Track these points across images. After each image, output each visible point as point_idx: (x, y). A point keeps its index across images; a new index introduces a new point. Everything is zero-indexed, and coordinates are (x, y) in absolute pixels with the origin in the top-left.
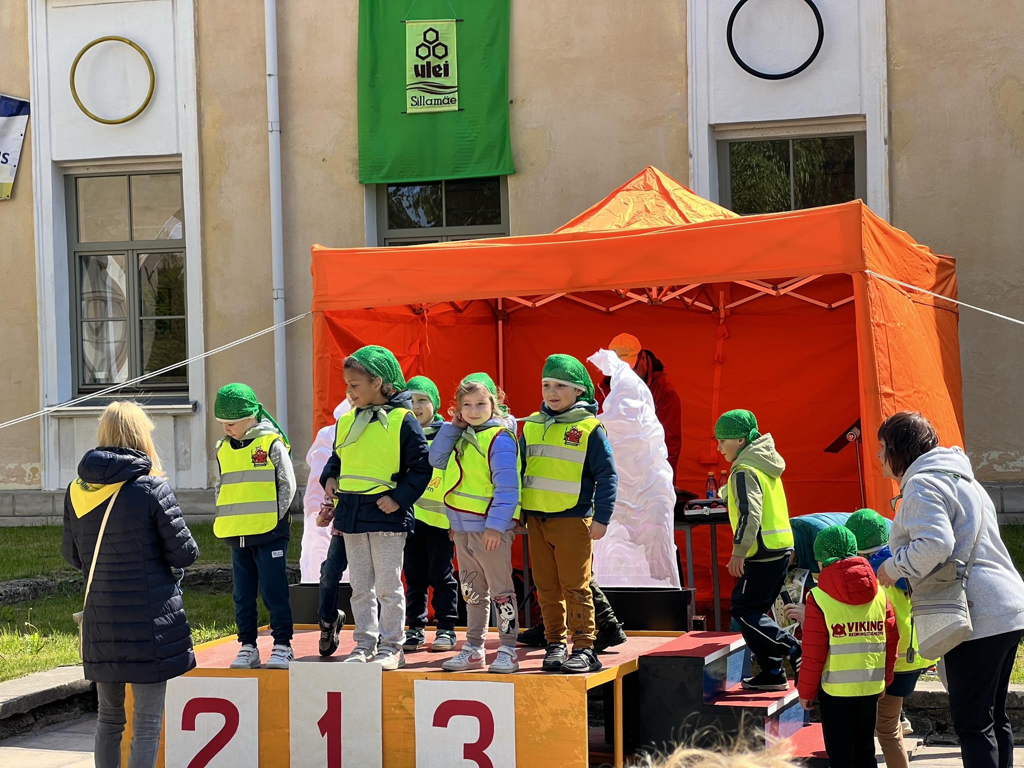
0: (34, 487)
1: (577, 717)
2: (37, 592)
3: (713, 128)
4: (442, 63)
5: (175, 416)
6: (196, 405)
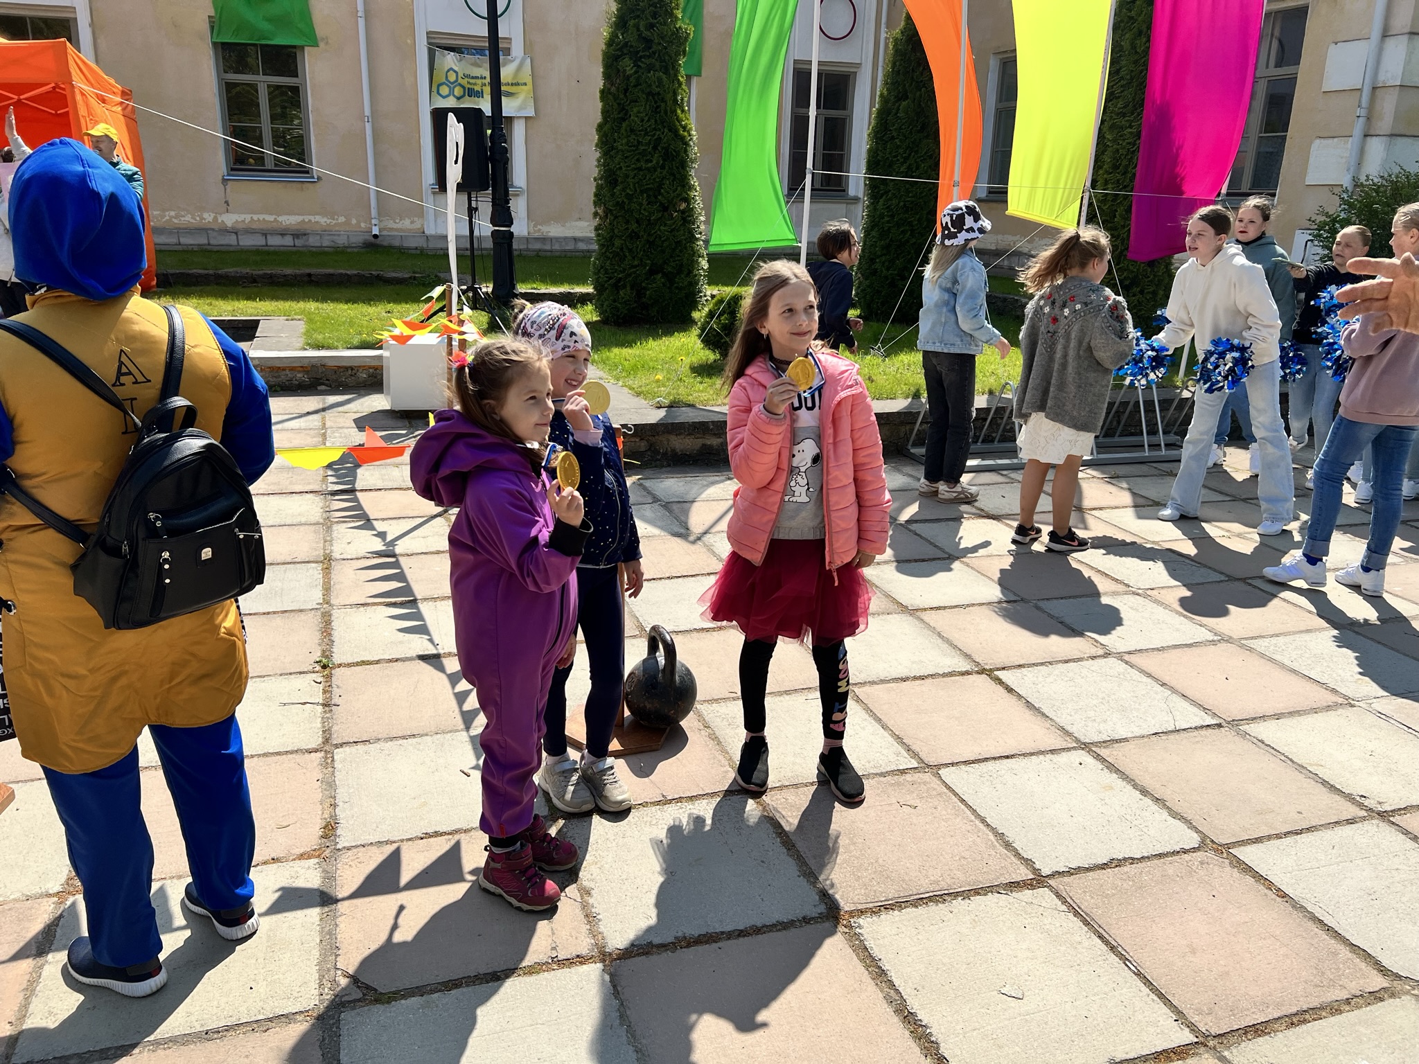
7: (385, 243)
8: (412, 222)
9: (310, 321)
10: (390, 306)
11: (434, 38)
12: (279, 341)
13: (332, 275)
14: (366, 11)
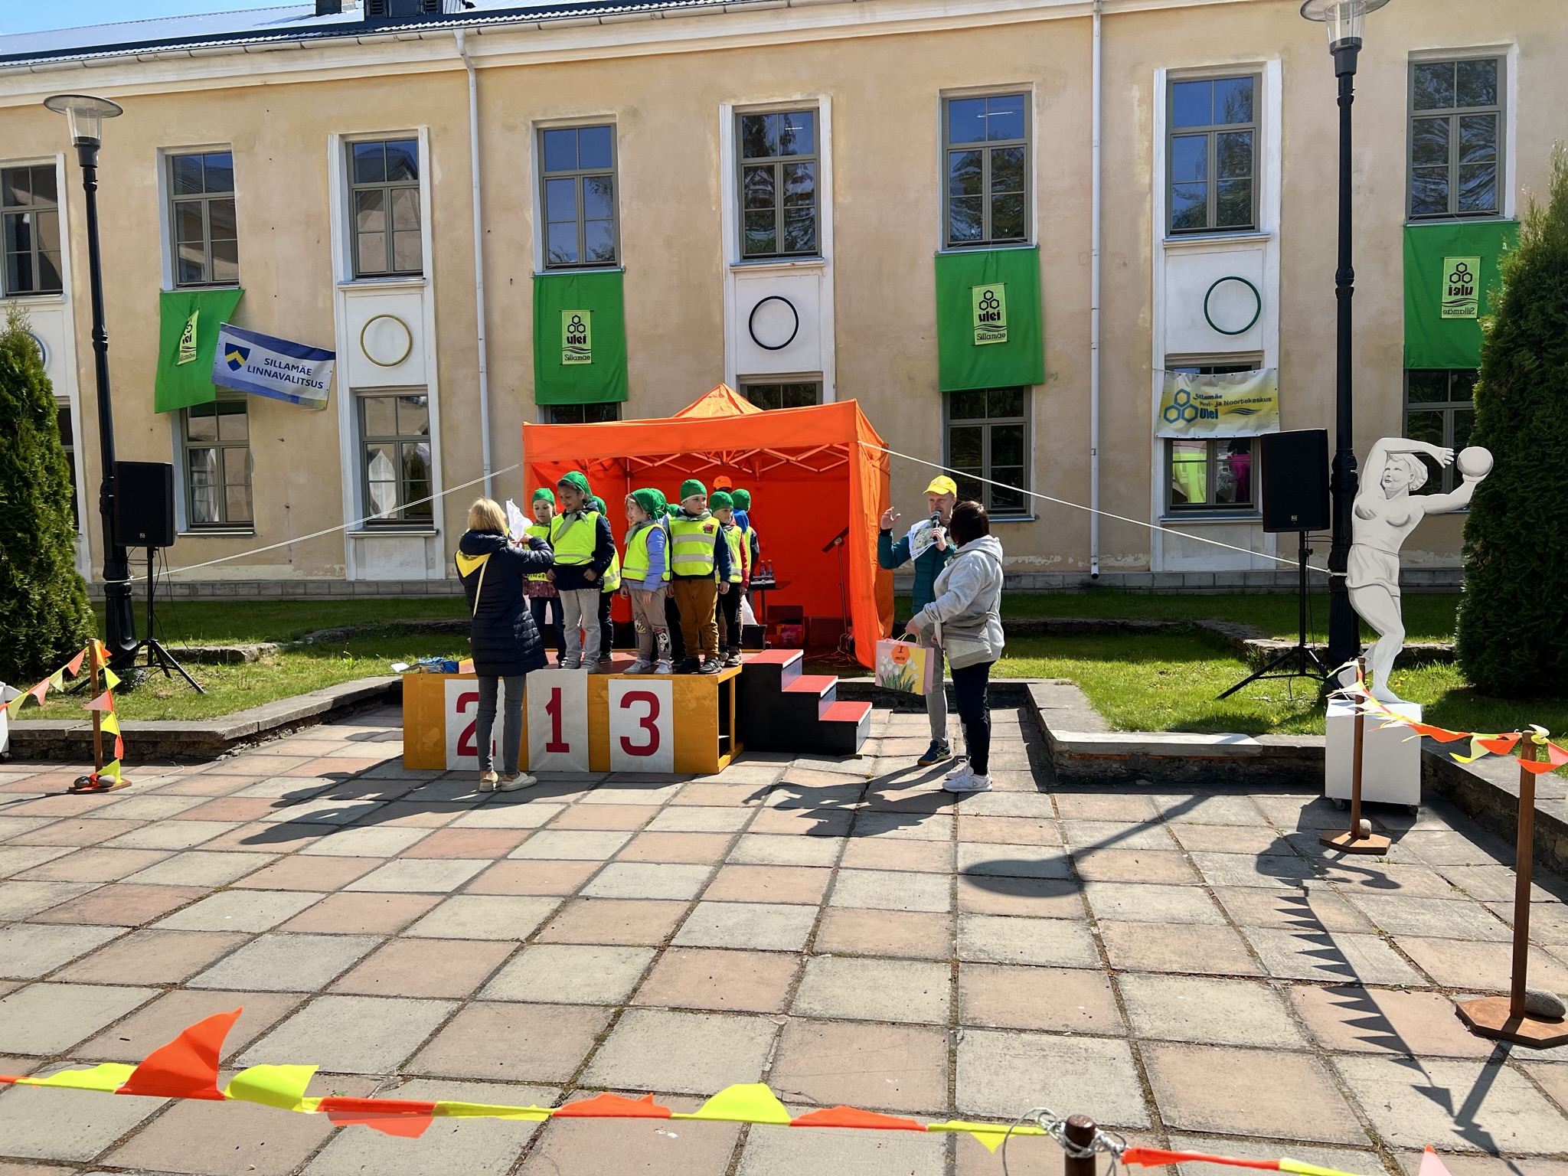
0: (343, 578)
1: (712, 700)
2: (348, 635)
3: (738, 377)
4: (582, 335)
5: (425, 538)
6: (438, 531)
7: (1106, 583)
8: (1136, 559)
9: (1085, 687)
10: (1160, 665)
11: (1173, 360)
12: (1070, 717)
13: (1071, 624)
14: (1101, 343)
